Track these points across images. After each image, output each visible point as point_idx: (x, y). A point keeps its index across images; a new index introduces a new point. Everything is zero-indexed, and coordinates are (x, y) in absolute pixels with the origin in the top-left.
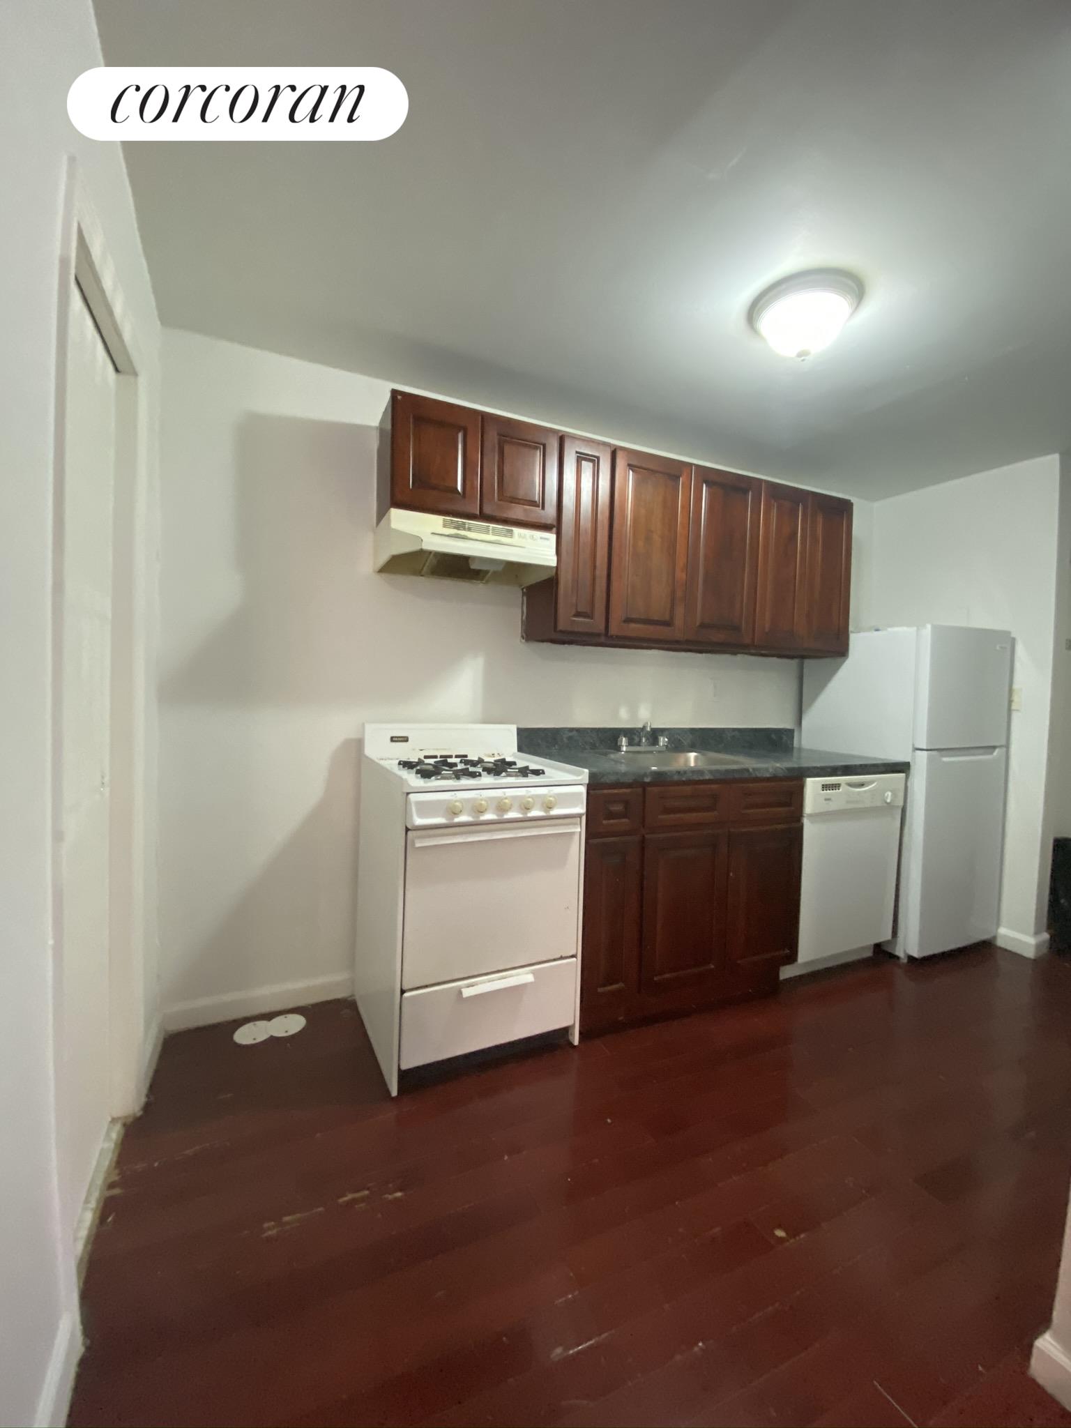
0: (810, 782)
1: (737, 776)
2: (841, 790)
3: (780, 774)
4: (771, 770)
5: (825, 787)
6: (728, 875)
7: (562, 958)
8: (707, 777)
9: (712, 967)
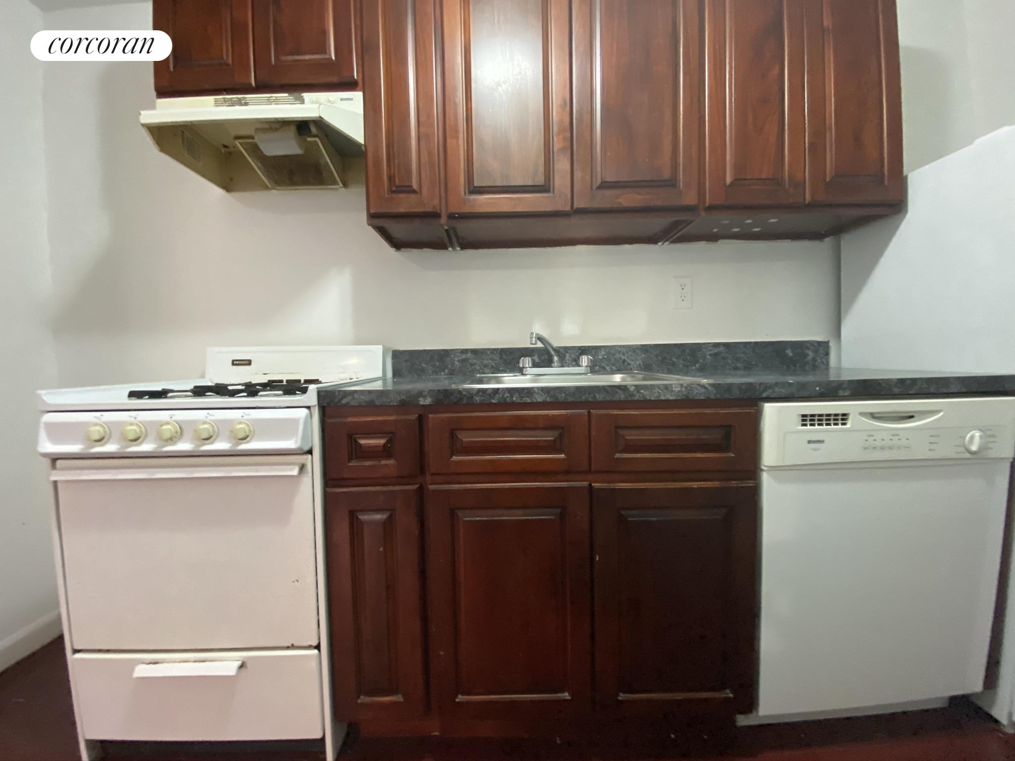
0: (770, 409)
1: (599, 397)
2: (848, 426)
3: (701, 396)
4: (677, 389)
5: (806, 419)
6: (592, 559)
7: (292, 647)
8: (539, 399)
9: (566, 695)
